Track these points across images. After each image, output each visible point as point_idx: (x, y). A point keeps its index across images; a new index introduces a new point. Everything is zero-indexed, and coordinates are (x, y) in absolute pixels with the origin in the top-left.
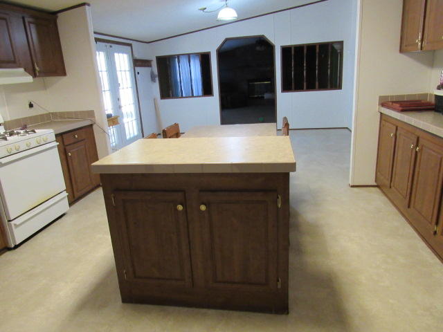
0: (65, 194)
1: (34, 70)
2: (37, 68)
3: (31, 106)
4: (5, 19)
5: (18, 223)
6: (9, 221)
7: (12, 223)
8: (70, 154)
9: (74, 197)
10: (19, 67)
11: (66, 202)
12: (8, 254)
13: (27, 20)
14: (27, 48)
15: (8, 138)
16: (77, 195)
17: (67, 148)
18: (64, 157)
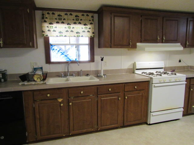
0: (182, 109)
1: (186, 44)
2: (188, 43)
3: (180, 61)
4: (178, 20)
5: (154, 115)
6: (151, 112)
7: (151, 113)
8: (192, 90)
9: (187, 112)
10: (178, 43)
11: (182, 113)
12: (144, 126)
13: (189, 19)
14: (185, 34)
15: (162, 75)
16: (189, 112)
17: (191, 86)
18: (188, 90)
